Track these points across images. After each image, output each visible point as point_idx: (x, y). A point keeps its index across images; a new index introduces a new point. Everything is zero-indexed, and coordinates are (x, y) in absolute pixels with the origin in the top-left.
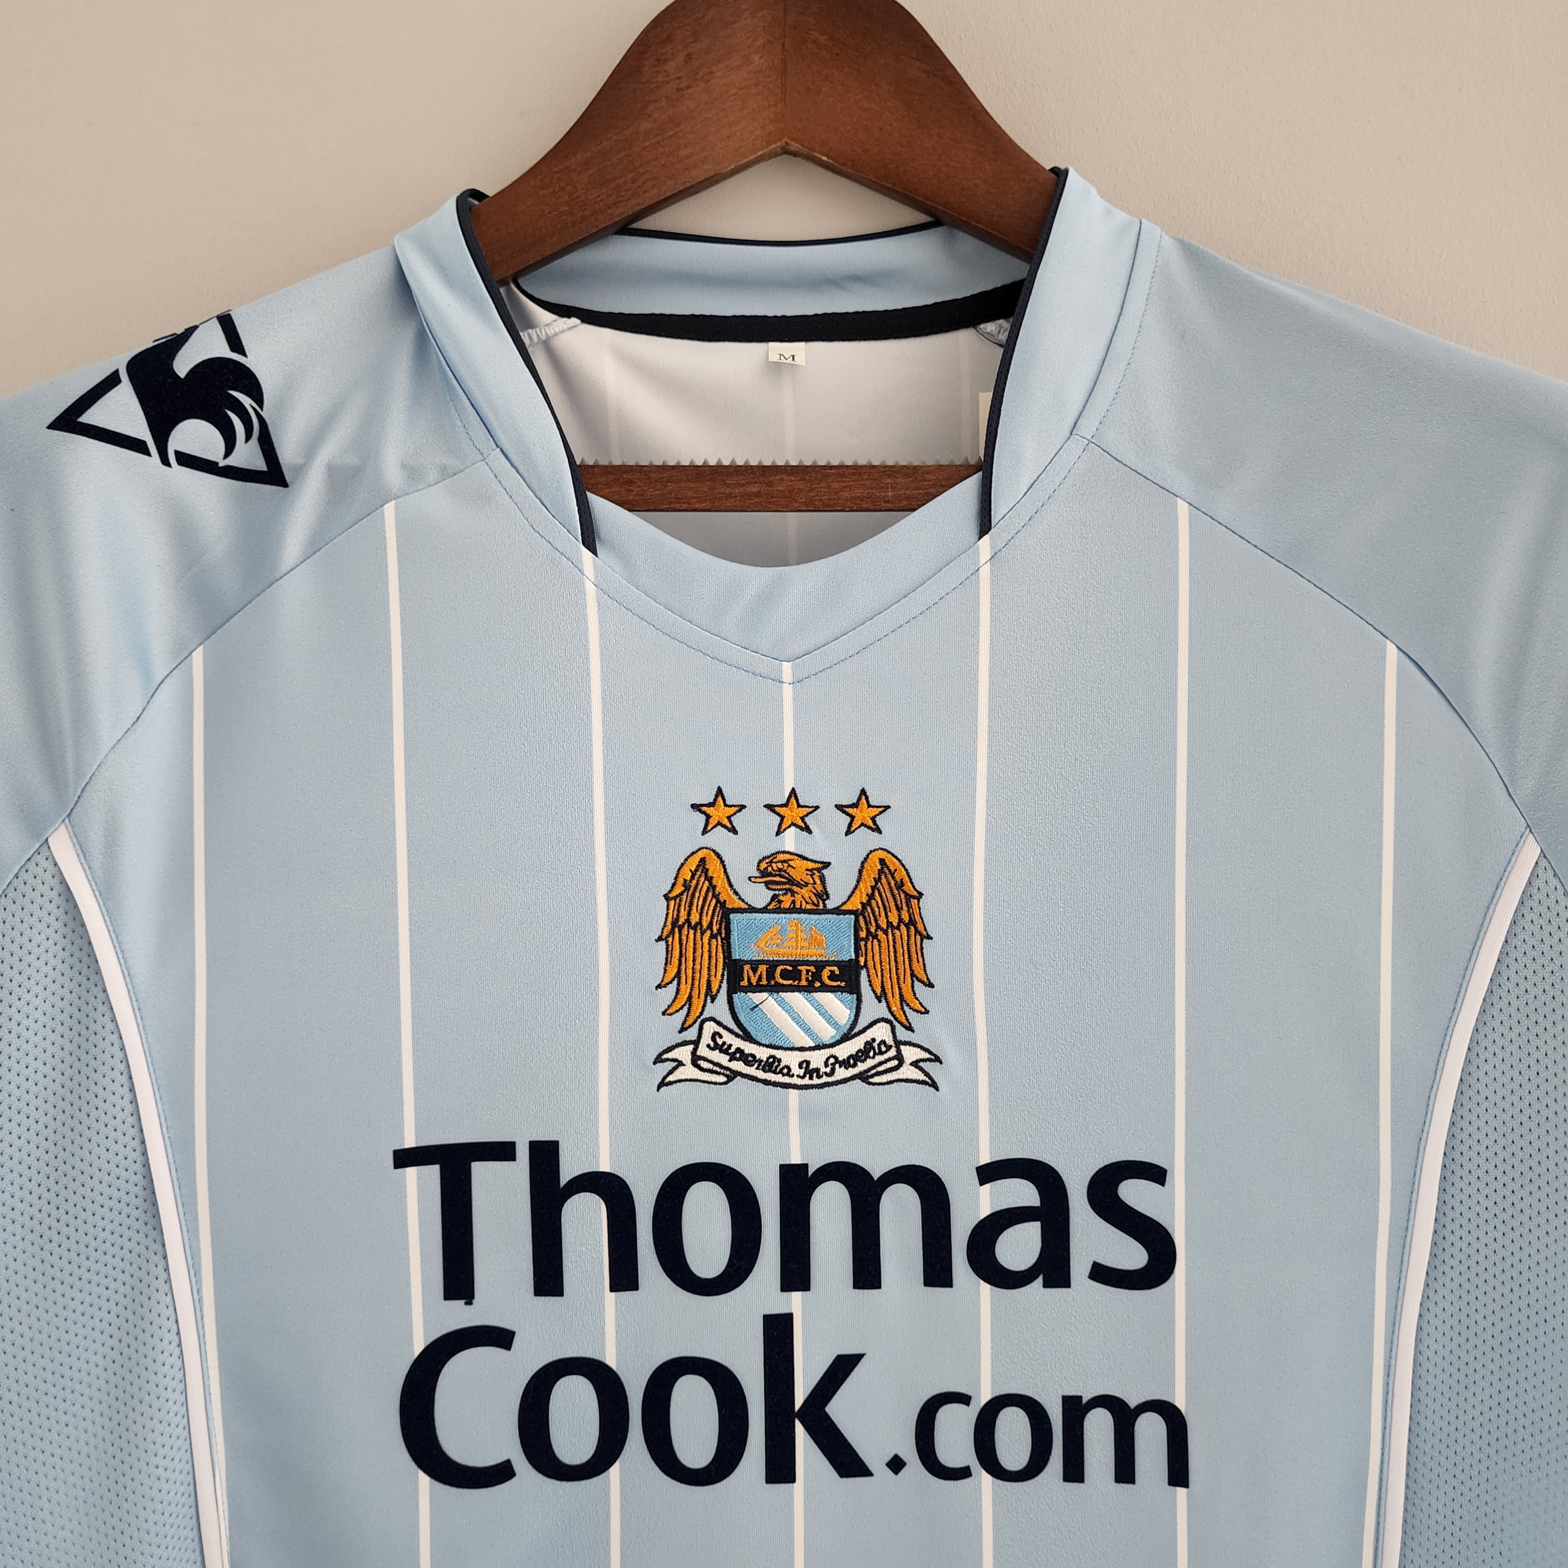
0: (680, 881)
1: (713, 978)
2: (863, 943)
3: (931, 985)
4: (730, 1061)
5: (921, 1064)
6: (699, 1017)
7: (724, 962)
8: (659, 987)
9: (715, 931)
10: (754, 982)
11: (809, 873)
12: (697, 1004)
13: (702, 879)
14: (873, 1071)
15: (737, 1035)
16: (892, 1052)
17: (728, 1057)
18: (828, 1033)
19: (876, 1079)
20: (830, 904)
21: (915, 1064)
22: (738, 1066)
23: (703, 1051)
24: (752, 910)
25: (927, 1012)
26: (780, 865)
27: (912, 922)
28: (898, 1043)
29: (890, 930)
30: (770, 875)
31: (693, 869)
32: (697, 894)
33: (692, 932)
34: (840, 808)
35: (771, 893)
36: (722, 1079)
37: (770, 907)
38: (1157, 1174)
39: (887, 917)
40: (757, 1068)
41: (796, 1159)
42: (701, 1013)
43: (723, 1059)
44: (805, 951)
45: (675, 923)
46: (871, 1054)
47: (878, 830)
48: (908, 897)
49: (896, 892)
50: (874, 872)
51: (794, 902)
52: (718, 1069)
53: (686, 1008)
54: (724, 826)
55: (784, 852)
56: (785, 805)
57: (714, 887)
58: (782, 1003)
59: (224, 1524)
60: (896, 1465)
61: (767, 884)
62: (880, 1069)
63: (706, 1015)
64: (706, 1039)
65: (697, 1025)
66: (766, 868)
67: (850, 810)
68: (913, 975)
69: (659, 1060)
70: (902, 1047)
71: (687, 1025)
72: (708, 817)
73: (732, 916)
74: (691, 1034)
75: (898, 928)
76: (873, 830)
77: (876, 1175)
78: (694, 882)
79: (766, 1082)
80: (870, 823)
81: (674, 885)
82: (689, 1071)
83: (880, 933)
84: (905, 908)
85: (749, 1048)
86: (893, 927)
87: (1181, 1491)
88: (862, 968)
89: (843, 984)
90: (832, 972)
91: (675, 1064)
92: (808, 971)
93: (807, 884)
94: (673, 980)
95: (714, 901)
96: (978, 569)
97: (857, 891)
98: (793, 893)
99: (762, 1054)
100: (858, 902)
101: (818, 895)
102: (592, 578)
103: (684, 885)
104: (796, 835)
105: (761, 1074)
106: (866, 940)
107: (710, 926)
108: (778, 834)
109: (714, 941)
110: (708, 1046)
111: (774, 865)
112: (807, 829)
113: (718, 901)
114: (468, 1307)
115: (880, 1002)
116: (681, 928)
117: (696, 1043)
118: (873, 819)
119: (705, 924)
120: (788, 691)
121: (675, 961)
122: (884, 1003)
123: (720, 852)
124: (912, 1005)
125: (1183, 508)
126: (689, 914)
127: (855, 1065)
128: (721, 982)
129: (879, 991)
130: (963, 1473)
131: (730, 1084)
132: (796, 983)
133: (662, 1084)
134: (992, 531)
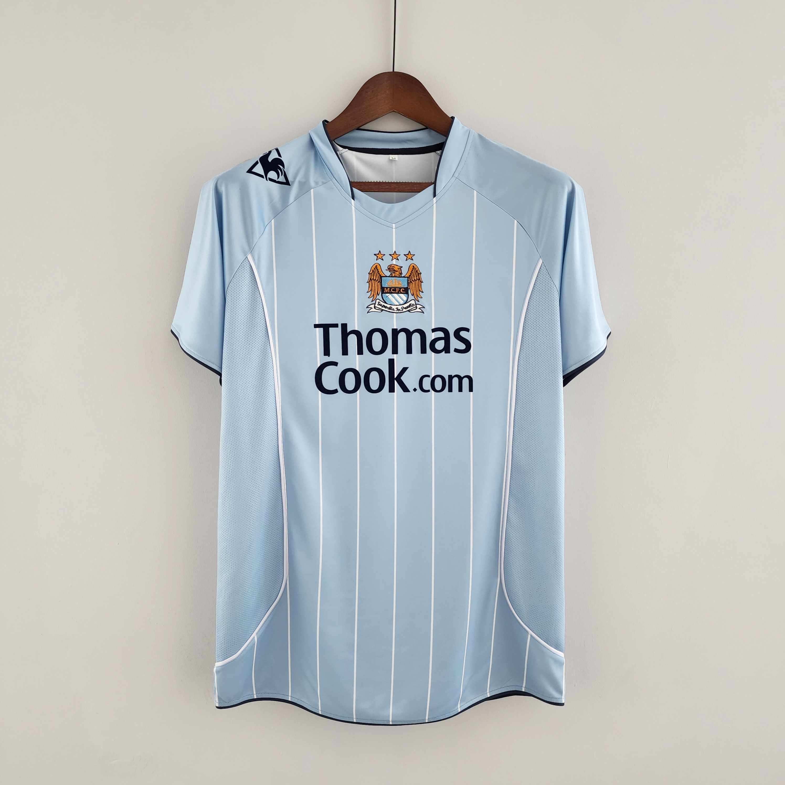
0: (372, 270)
1: (378, 291)
2: (409, 284)
3: (423, 292)
4: (382, 307)
5: (421, 309)
6: (375, 299)
7: (381, 288)
8: (367, 292)
9: (379, 281)
10: (387, 291)
12: (375, 296)
13: (376, 270)
15: (383, 302)
16: (415, 306)
17: (381, 307)
18: (402, 302)
19: (412, 311)
20: (402, 276)
21: (419, 308)
22: (383, 308)
23: (376, 305)
24: (386, 276)
25: (422, 298)
26: (392, 267)
27: (419, 279)
28: (416, 304)
29: (415, 281)
30: (390, 269)
31: (374, 268)
32: (375, 273)
33: (374, 281)
34: (405, 255)
35: (390, 273)
36: (380, 311)
37: (390, 276)
38: (467, 330)
39: (414, 278)
40: (387, 309)
41: (395, 328)
42: (376, 298)
43: (380, 307)
44: (397, 286)
45: (370, 279)
46: (411, 306)
47: (412, 260)
48: (419, 274)
49: (416, 273)
51: (395, 275)
53: (373, 297)
54: (381, 259)
55: (393, 264)
56: (393, 254)
57: (379, 272)
58: (393, 296)
59: (280, 399)
60: (415, 390)
61: (389, 271)
63: (377, 298)
64: (377, 303)
65: (375, 300)
66: (389, 268)
67: (407, 256)
68: (419, 290)
69: (367, 307)
70: (417, 305)
71: (373, 300)
72: (377, 257)
73: (382, 278)
74: (374, 302)
75: (416, 280)
77: (411, 331)
78: (374, 271)
79: (389, 312)
80: (411, 258)
81: (370, 271)
82: (373, 310)
83: (413, 282)
84: (418, 276)
85: (386, 305)
86: (415, 280)
87: (471, 393)
88: (409, 289)
89: (405, 292)
90: (403, 290)
91: (370, 308)
92: (398, 289)
93: (398, 271)
94: (370, 291)
96: (433, 205)
97: (408, 273)
98: (395, 273)
99: (389, 306)
100: (408, 275)
101: (400, 274)
102: (354, 205)
103: (372, 271)
104: (396, 260)
105: (388, 310)
106: (410, 283)
107: (378, 280)
108: (392, 260)
109: (378, 283)
110: (377, 305)
111: (391, 267)
112: (398, 259)
113: (379, 275)
114: (329, 357)
115: (412, 296)
116: (372, 280)
117: (375, 304)
118: (411, 257)
119: (377, 280)
120: (394, 230)
121: (371, 287)
122: (413, 296)
124: (419, 296)
125: (475, 192)
126: (373, 277)
127: (407, 309)
128: (380, 292)
129: (412, 294)
130: (428, 391)
131: (382, 312)
132: (395, 292)
133: (368, 312)
134: (436, 197)
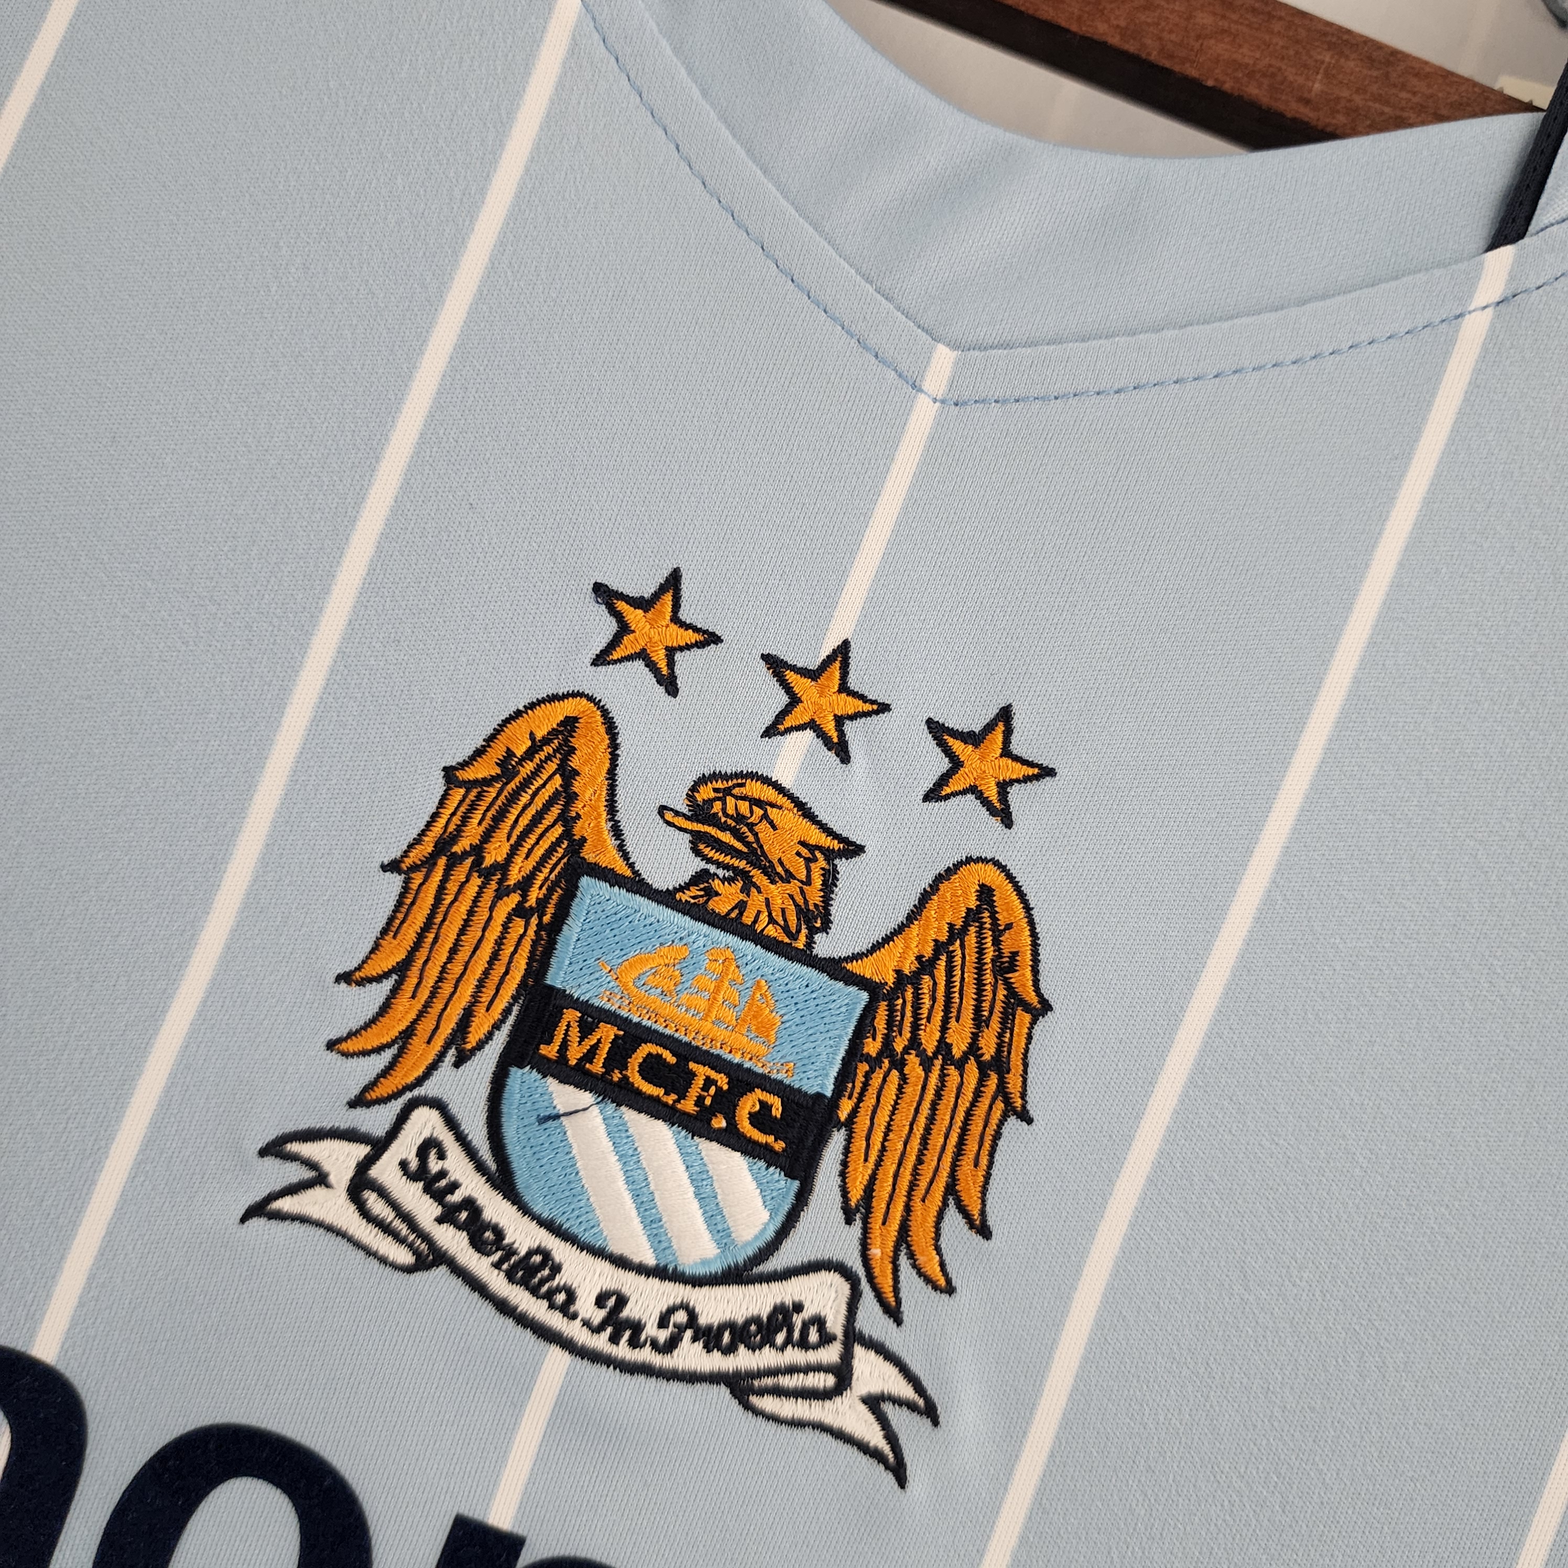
0: (497, 751)
1: (480, 1010)
2: (863, 1067)
3: (984, 1231)
4: (440, 1220)
5: (888, 1408)
7: (523, 985)
8: (345, 978)
9: (532, 901)
10: (575, 1054)
11: (805, 852)
13: (552, 766)
14: (769, 1381)
15: (480, 1167)
16: (831, 1354)
17: (437, 1211)
19: (768, 1403)
20: (825, 947)
21: (874, 1403)
25: (950, 1289)
26: (744, 807)
27: (999, 1064)
28: (852, 1337)
29: (938, 1063)
30: (713, 820)
31: (539, 735)
32: (525, 798)
33: (476, 881)
34: (937, 730)
35: (698, 864)
36: (404, 1256)
37: (684, 897)
39: (944, 1029)
40: (497, 1265)
42: (419, 1082)
44: (721, 1033)
45: (444, 845)
46: (780, 1338)
47: (1006, 818)
48: (1014, 1000)
49: (988, 978)
50: (955, 910)
51: (741, 906)
52: (403, 1229)
53: (388, 1055)
54: (651, 666)
56: (813, 675)
58: (618, 1135)
61: (697, 839)
62: (787, 1382)
63: (429, 1089)
65: (396, 1106)
66: (710, 802)
67: (957, 746)
68: (951, 1189)
70: (858, 1350)
71: (373, 1095)
72: (624, 628)
73: (585, 881)
75: (960, 1065)
76: (992, 811)
78: (530, 766)
79: (504, 1307)
80: (992, 793)
81: (479, 753)
83: (913, 1059)
84: (995, 1025)
86: (948, 1058)
88: (839, 1125)
89: (779, 1146)
90: (765, 1107)
91: (308, 1174)
92: (709, 1082)
93: (789, 877)
94: (386, 975)
95: (558, 830)
96: (1463, 314)
97: (899, 941)
98: (749, 885)
100: (892, 965)
101: (804, 914)
103: (503, 764)
104: (810, 753)
106: (875, 1063)
107: (525, 885)
108: (770, 732)
109: (518, 926)
110: (404, 1165)
111: (730, 801)
112: (842, 751)
113: (567, 834)
115: (849, 1221)
116: (454, 861)
117: (379, 1146)
118: (1003, 787)
119: (515, 875)
120: (924, 412)
121: (409, 934)
122: (856, 1230)
123: (618, 721)
124: (921, 1260)
126: (487, 837)
127: (730, 1350)
128: (497, 1026)
129: (856, 1194)
131: (418, 1276)
132: (670, 1099)
133: (258, 1210)
134: (1526, 241)
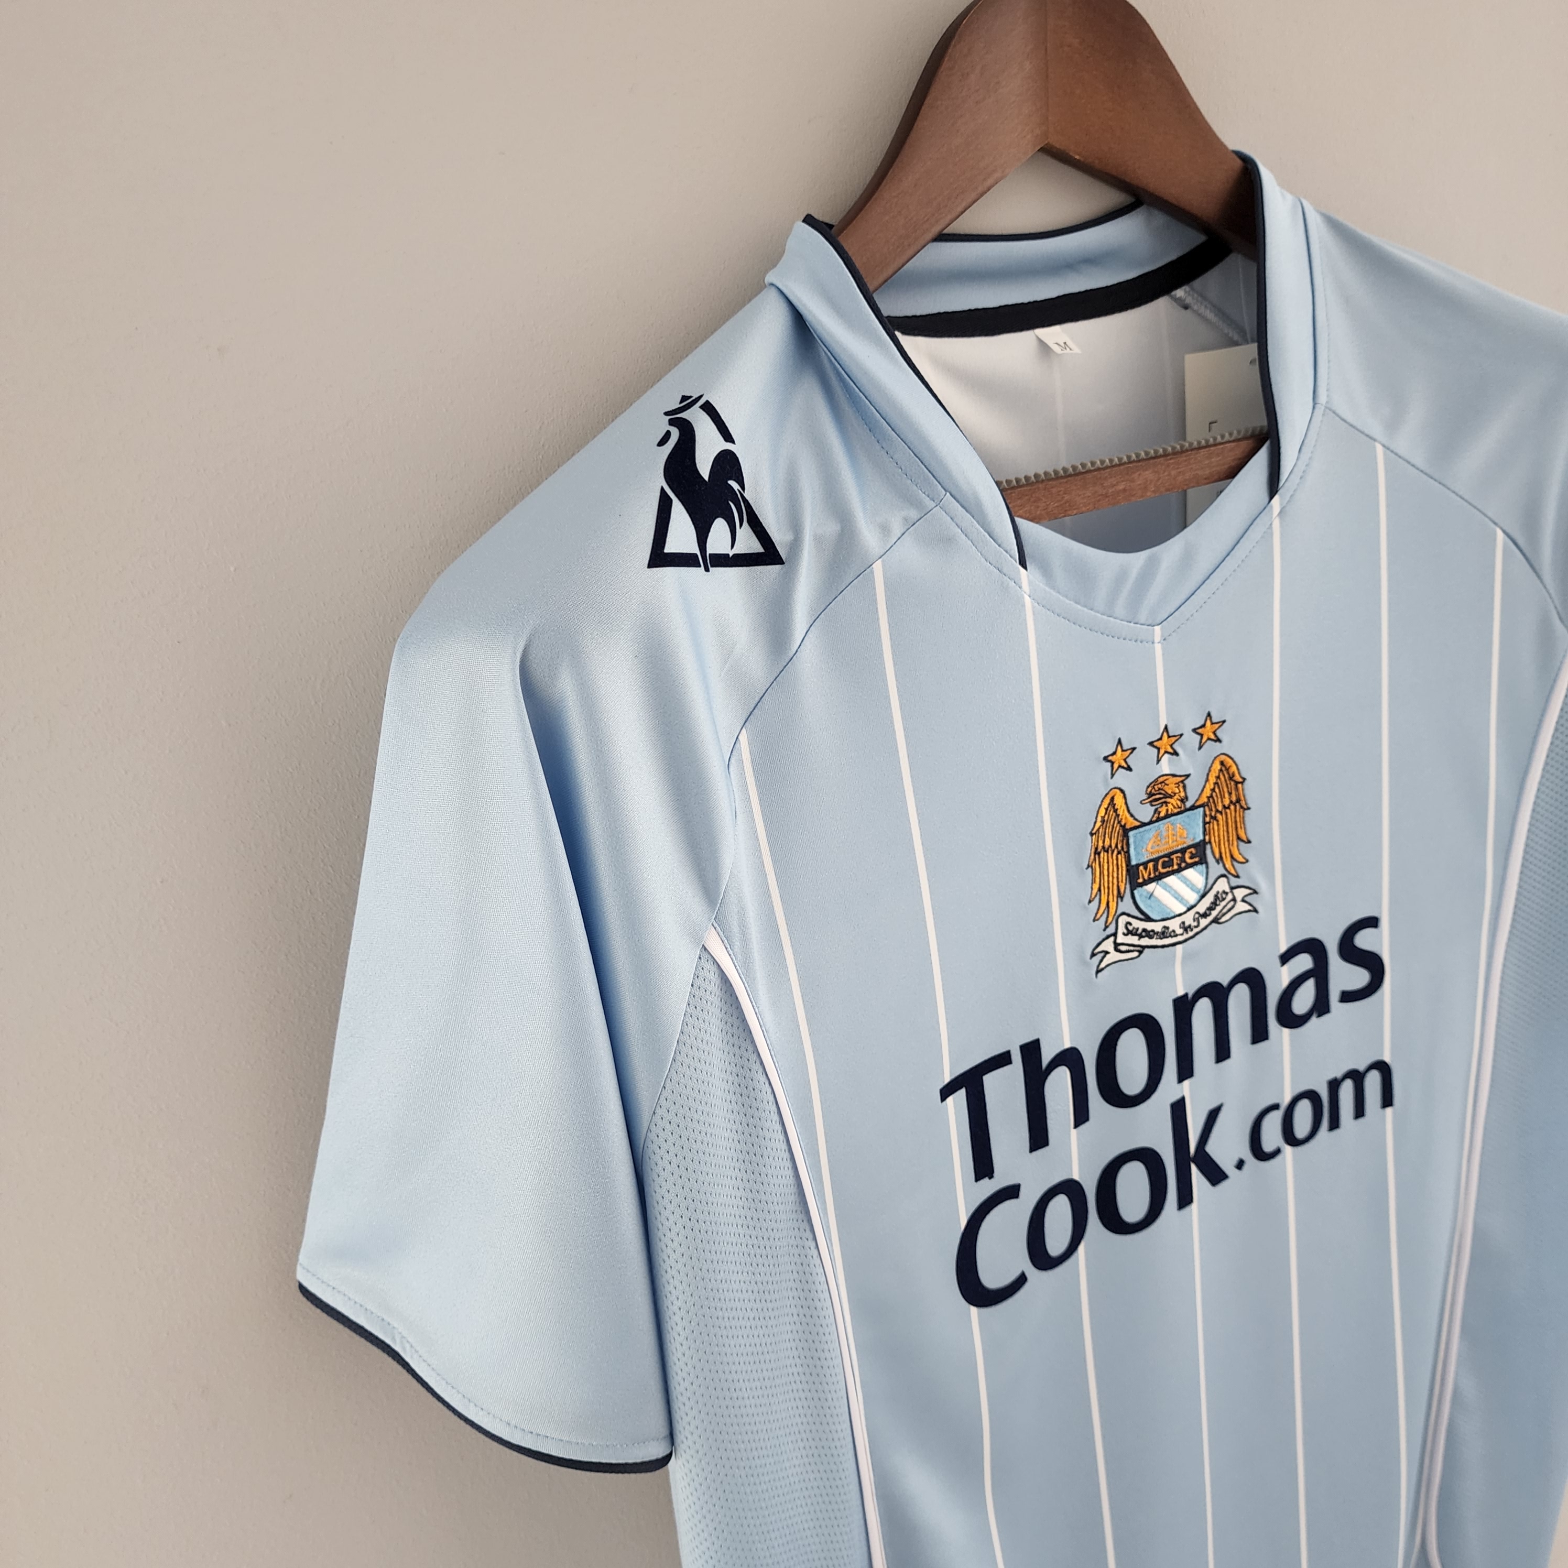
0: (1099, 819)
1: (1120, 883)
4: (1139, 939)
6: (1115, 915)
10: (1146, 877)
11: (1177, 785)
12: (1113, 905)
14: (1221, 914)
16: (1230, 897)
17: (1137, 938)
18: (1192, 898)
19: (1223, 919)
22: (1145, 941)
23: (1121, 939)
24: (1144, 825)
27: (1238, 801)
35: (1154, 808)
36: (1136, 954)
38: (1372, 922)
41: (1181, 993)
42: (1116, 912)
43: (1134, 940)
46: (1218, 902)
47: (1218, 740)
48: (1237, 783)
50: (1215, 772)
52: (1132, 948)
54: (1123, 767)
55: (1163, 775)
57: (1118, 816)
60: (1240, 1165)
62: (1225, 911)
64: (1121, 929)
65: (1114, 922)
66: (1151, 792)
69: (1093, 955)
74: (1111, 930)
76: (1215, 741)
77: (1225, 983)
82: (1113, 956)
83: (1219, 815)
84: (1234, 792)
85: (1149, 926)
87: (1389, 1110)
88: (1207, 843)
92: (1177, 857)
95: (1119, 825)
96: (1271, 524)
99: (1157, 927)
102: (1028, 592)
104: (1169, 760)
106: (1209, 823)
107: (1116, 846)
108: (1158, 762)
109: (1119, 856)
110: (1124, 934)
111: (1156, 787)
112: (1175, 753)
113: (1121, 826)
114: (992, 1180)
115: (1218, 863)
116: (1099, 854)
117: (1115, 935)
118: (1214, 733)
119: (1113, 846)
120: (1158, 648)
121: (1097, 880)
122: (1221, 864)
123: (1121, 787)
124: (1238, 859)
125: (1379, 449)
126: (1104, 842)
127: (1210, 914)
128: (1126, 884)
129: (1217, 856)
130: (1278, 1152)
131: (1142, 955)
132: (1170, 869)
133: (1098, 971)
134: (1279, 491)
